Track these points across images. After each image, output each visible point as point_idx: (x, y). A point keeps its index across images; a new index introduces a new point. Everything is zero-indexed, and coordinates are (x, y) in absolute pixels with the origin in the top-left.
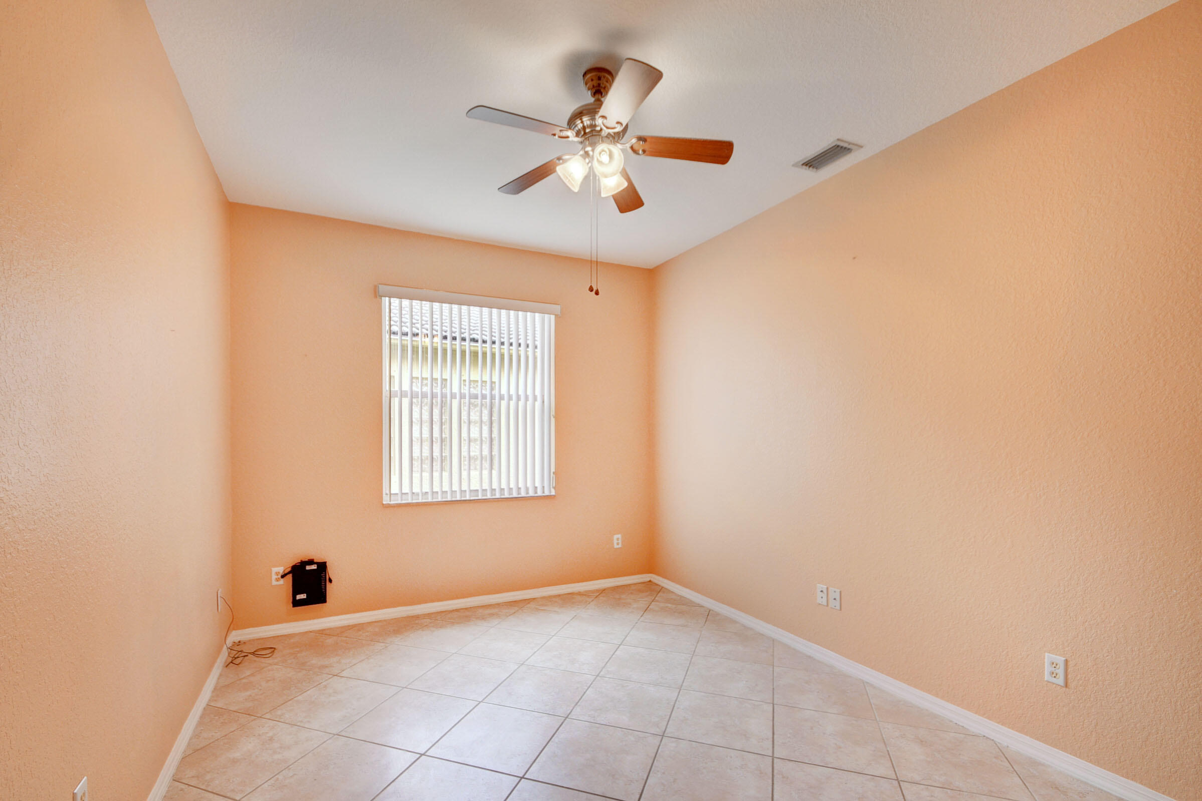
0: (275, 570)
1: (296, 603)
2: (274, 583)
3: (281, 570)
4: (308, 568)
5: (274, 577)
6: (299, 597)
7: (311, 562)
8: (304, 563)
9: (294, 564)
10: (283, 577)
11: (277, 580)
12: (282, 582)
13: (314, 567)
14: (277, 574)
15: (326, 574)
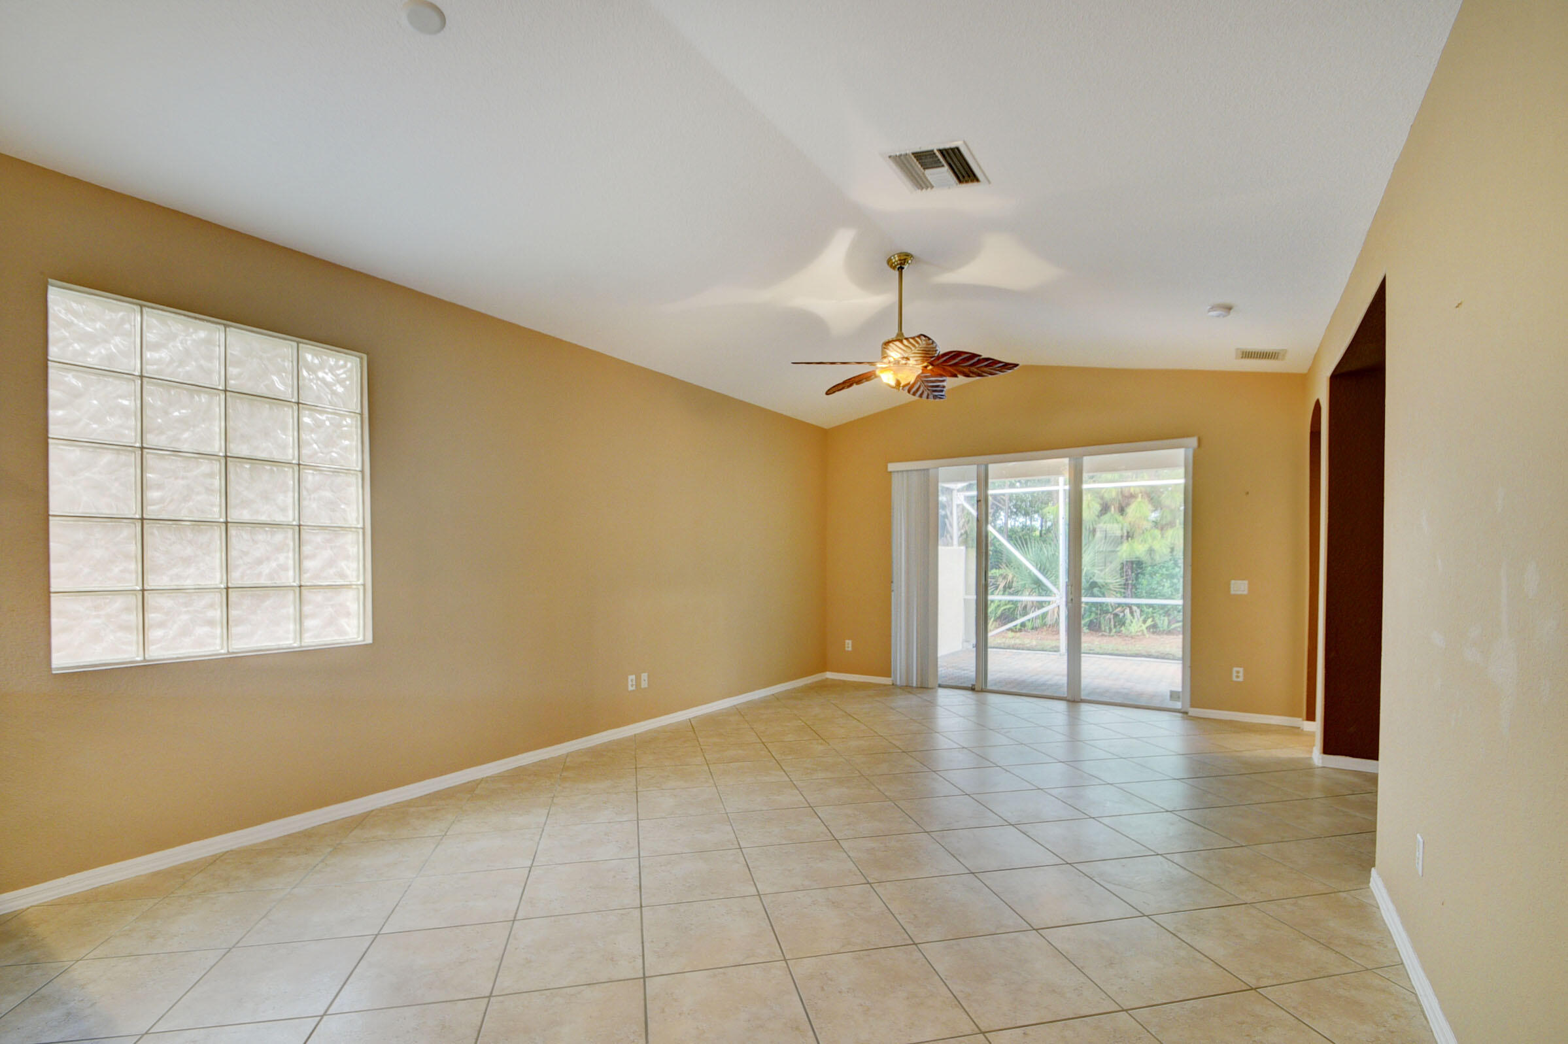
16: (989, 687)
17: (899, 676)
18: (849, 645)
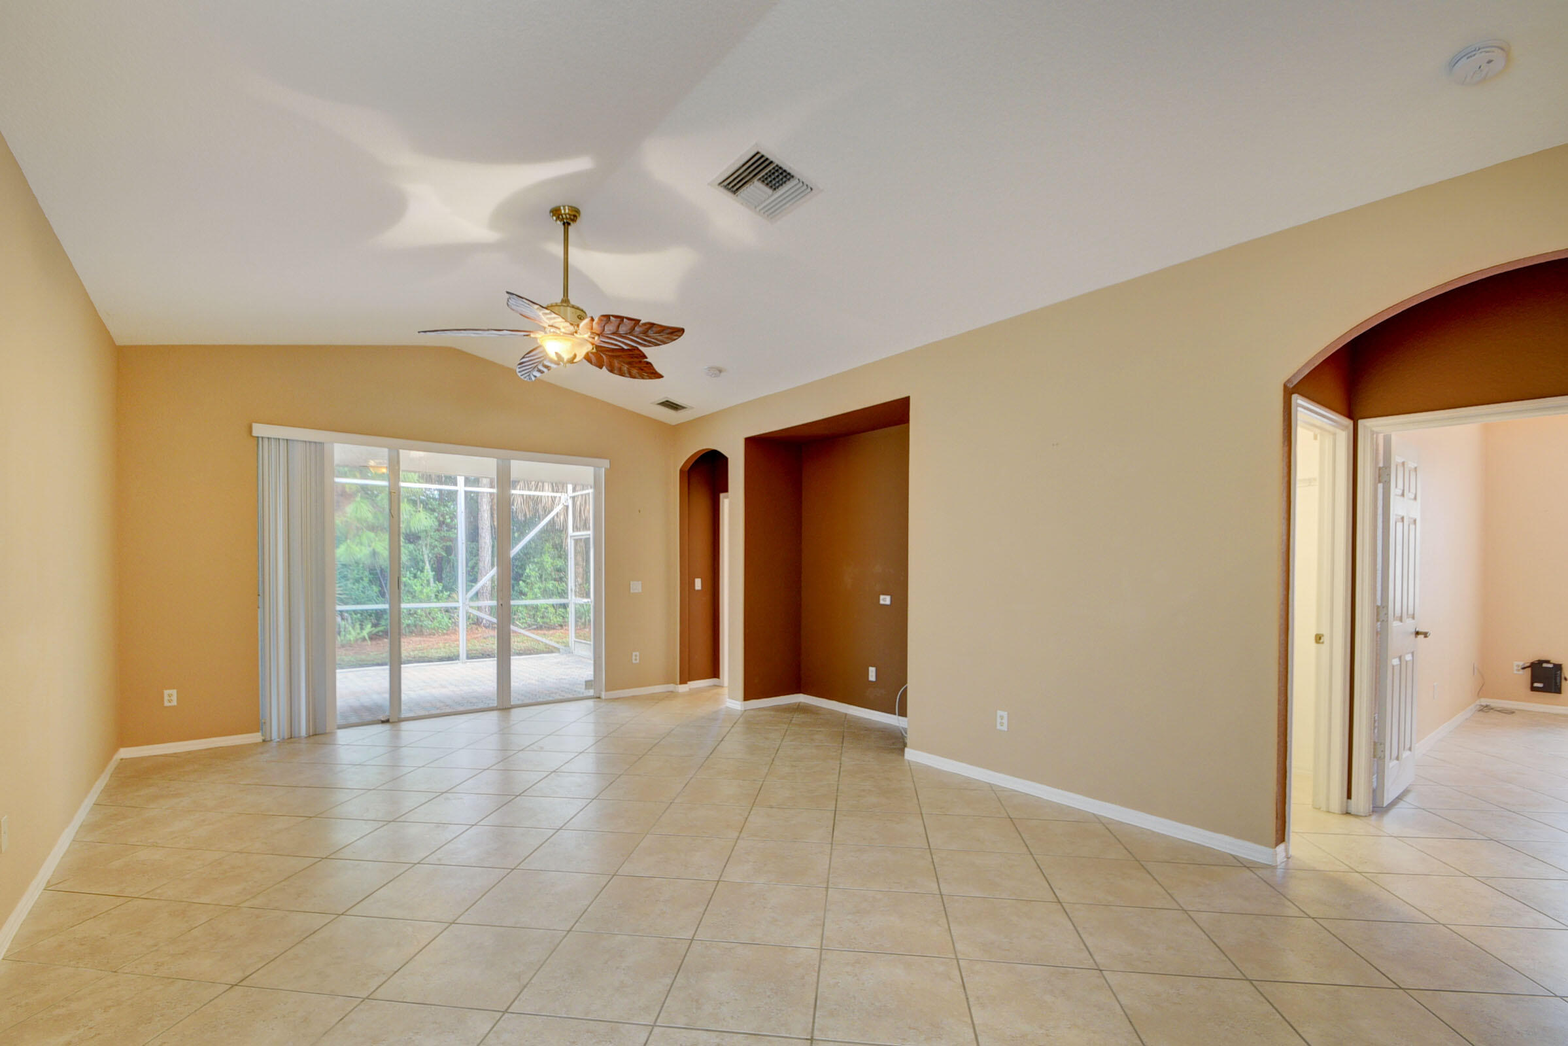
0: (1516, 663)
1: (1533, 689)
2: (1515, 672)
3: (1521, 664)
4: (1545, 665)
5: (1515, 668)
6: (1536, 685)
7: (1548, 662)
8: (1541, 662)
9: (1532, 661)
10: (1524, 668)
11: (1518, 670)
12: (1521, 672)
13: (1550, 666)
14: (1518, 666)
15: (1561, 673)
16: (404, 715)
17: (277, 726)
18: (171, 697)
